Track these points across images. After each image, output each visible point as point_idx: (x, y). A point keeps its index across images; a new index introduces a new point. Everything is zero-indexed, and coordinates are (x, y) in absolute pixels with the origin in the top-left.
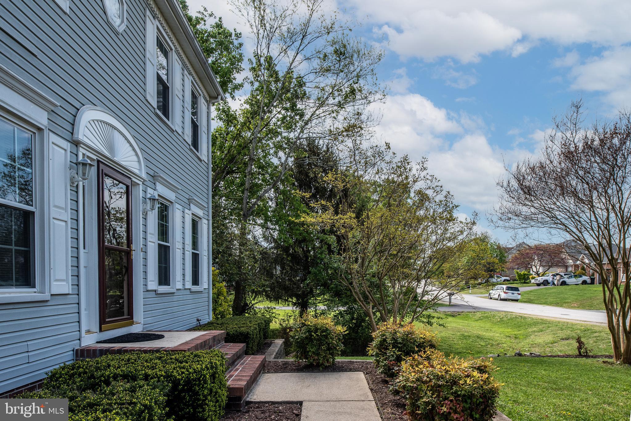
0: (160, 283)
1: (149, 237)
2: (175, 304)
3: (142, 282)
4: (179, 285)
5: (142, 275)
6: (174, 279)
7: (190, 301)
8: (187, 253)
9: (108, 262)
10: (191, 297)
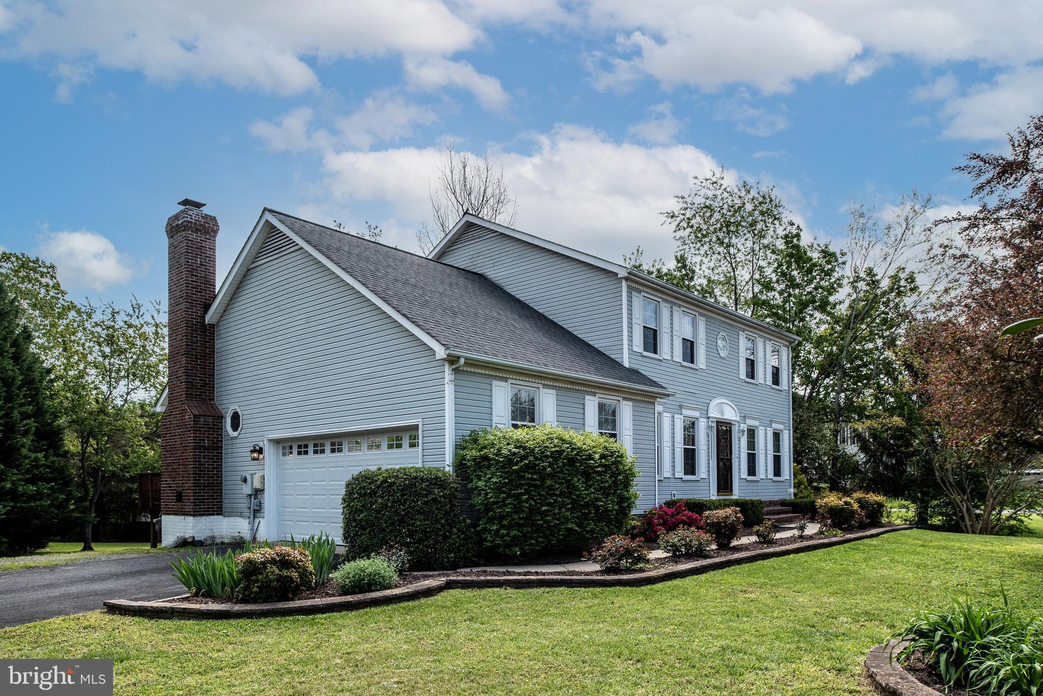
0: (749, 475)
1: (742, 450)
2: (760, 488)
3: (737, 474)
4: (763, 476)
5: (737, 470)
6: (759, 471)
7: (773, 487)
8: (768, 456)
9: (721, 464)
10: (773, 484)
